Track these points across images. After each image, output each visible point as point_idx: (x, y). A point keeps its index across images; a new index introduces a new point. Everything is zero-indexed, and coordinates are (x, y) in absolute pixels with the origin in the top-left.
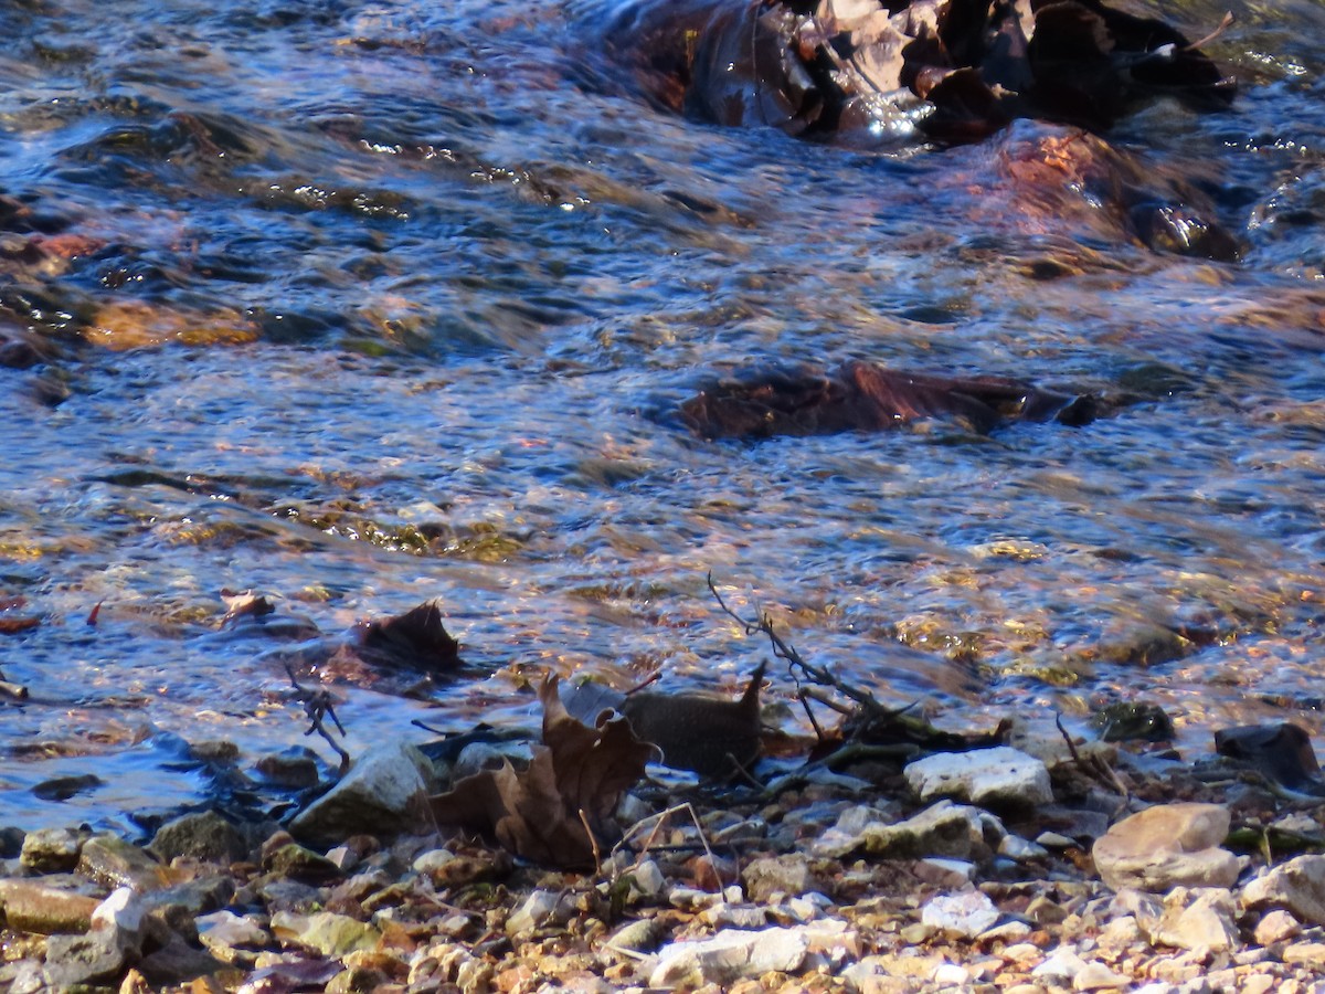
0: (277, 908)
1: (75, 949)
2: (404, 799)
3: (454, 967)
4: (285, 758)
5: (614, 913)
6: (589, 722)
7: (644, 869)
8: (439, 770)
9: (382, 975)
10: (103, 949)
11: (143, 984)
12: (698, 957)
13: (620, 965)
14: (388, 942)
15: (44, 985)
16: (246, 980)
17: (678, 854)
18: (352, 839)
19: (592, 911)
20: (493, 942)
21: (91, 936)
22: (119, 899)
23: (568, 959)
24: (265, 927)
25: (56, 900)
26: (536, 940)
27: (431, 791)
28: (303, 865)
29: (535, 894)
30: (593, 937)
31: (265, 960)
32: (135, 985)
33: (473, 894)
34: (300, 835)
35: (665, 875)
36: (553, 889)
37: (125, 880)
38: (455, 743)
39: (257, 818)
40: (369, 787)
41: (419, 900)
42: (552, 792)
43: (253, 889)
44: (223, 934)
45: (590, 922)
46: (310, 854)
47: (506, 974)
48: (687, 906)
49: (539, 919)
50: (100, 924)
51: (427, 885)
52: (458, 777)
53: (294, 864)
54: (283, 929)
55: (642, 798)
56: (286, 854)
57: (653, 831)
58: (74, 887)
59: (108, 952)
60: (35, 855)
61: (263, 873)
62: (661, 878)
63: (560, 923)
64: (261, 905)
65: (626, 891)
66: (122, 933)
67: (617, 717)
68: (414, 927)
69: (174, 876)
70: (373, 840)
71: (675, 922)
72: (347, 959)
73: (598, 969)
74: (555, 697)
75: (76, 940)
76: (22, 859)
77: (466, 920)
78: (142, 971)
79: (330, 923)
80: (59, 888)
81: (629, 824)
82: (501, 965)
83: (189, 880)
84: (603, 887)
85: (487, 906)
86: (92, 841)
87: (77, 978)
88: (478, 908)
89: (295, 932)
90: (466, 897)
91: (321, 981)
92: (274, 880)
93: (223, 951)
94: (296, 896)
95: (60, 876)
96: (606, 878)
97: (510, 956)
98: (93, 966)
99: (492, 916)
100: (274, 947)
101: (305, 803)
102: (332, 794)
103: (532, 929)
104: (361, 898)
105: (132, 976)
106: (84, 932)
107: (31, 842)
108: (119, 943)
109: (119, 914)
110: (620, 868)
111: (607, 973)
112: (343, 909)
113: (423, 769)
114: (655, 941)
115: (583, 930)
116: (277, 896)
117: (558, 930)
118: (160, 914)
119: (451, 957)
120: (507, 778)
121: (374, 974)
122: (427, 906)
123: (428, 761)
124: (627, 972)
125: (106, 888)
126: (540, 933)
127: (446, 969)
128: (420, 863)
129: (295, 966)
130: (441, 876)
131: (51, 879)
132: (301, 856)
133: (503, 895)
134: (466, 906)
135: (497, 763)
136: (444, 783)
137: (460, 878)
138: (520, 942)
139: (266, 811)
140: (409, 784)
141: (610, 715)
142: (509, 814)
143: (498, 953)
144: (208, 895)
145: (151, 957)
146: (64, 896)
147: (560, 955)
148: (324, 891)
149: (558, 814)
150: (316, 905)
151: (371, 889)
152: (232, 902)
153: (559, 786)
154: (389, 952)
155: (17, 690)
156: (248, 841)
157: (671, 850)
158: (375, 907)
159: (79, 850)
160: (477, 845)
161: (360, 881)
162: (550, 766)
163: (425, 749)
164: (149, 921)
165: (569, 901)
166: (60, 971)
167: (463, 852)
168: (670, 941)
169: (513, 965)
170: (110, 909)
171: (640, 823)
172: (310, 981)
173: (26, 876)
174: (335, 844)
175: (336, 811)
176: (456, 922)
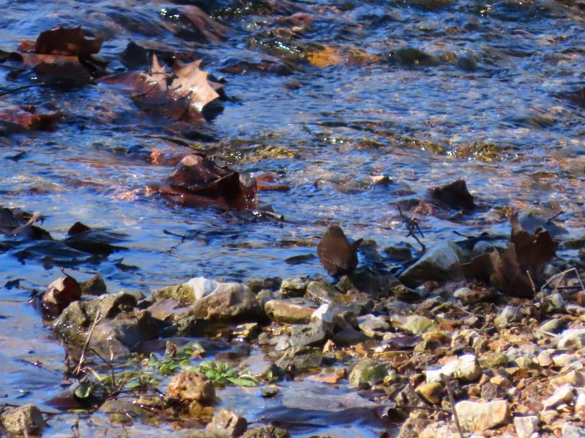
0: (393, 313)
1: (304, 331)
2: (450, 265)
3: (471, 339)
4: (398, 247)
5: (542, 316)
6: (531, 232)
7: (555, 297)
8: (464, 253)
9: (440, 343)
10: (316, 331)
11: (334, 346)
12: (579, 335)
13: (545, 339)
14: (442, 328)
15: (290, 346)
16: (379, 345)
17: (571, 290)
18: (427, 283)
19: (532, 316)
20: (489, 329)
21: (311, 325)
22: (323, 309)
23: (522, 336)
24: (388, 321)
25: (296, 309)
26: (508, 328)
27: (461, 262)
28: (405, 294)
29: (507, 307)
30: (533, 327)
31: (388, 336)
32: (330, 347)
33: (480, 307)
34: (404, 281)
35: (565, 299)
36: (515, 305)
37: (326, 301)
38: (472, 241)
39: (384, 273)
40: (434, 260)
41: (455, 309)
42: (515, 262)
43: (383, 304)
44: (369, 324)
45: (531, 320)
46: (408, 289)
47: (494, 342)
48: (574, 313)
49: (509, 318)
50: (315, 319)
51: (460, 303)
52: (473, 256)
53: (401, 294)
54: (396, 322)
55: (555, 265)
56: (397, 289)
57: (560, 280)
58: (303, 303)
59: (318, 332)
60: (287, 289)
61: (387, 297)
62: (563, 302)
63: (518, 320)
64: (386, 312)
65: (547, 306)
66: (325, 324)
67: (544, 230)
68: (454, 321)
69: (348, 299)
70: (435, 283)
71: (569, 320)
72: (424, 336)
73: (535, 341)
74: (517, 222)
75: (304, 326)
76: (281, 291)
77: (477, 319)
78: (334, 341)
79: (417, 320)
80: (297, 304)
81: (549, 277)
82: (492, 339)
83: (354, 300)
84: (537, 305)
85: (486, 313)
86: (312, 283)
87: (305, 343)
88: (482, 314)
89: (401, 324)
90: (477, 309)
91: (412, 345)
92: (392, 301)
93: (369, 332)
94: (401, 308)
95: (298, 298)
96: (538, 300)
97: (496, 335)
98: (312, 338)
99: (488, 317)
100: (392, 330)
101: (406, 267)
102: (418, 263)
103: (506, 323)
104: (430, 309)
105: (329, 343)
106: (308, 323)
107: (285, 283)
108: (324, 328)
109: (323, 315)
110: (545, 296)
111: (539, 342)
112: (422, 314)
113: (458, 253)
114: (560, 328)
115: (529, 323)
116: (393, 308)
117: (517, 323)
118: (341, 315)
119: (470, 335)
120: (495, 257)
121: (436, 342)
122: (459, 312)
123: (460, 249)
124: (548, 342)
125: (317, 304)
126: (510, 325)
127: (468, 340)
128: (457, 294)
129: (401, 338)
130: (466, 299)
131: (293, 300)
132: (404, 290)
133: (493, 308)
134: (477, 312)
135: (490, 250)
136: (467, 258)
137: (474, 300)
138: (500, 328)
139: (389, 270)
140: (452, 258)
141: (540, 229)
142: (495, 272)
143: (491, 333)
144: (362, 307)
145: (337, 334)
146: (299, 307)
147: (518, 334)
148: (414, 305)
149: (518, 272)
150: (411, 312)
151: (435, 305)
152: (373, 310)
153: (518, 260)
154: (443, 332)
155: (279, 216)
156: (381, 283)
157: (568, 288)
158: (437, 313)
159: (306, 287)
160: (482, 286)
161: (430, 301)
162: (514, 250)
163: (459, 243)
164: (336, 319)
165: (522, 311)
166: (297, 341)
167: (475, 289)
168: (566, 328)
169: (497, 339)
170: (320, 313)
171: (554, 277)
172: (408, 345)
173: (282, 299)
174: (419, 285)
175: (419, 270)
176: (472, 319)
